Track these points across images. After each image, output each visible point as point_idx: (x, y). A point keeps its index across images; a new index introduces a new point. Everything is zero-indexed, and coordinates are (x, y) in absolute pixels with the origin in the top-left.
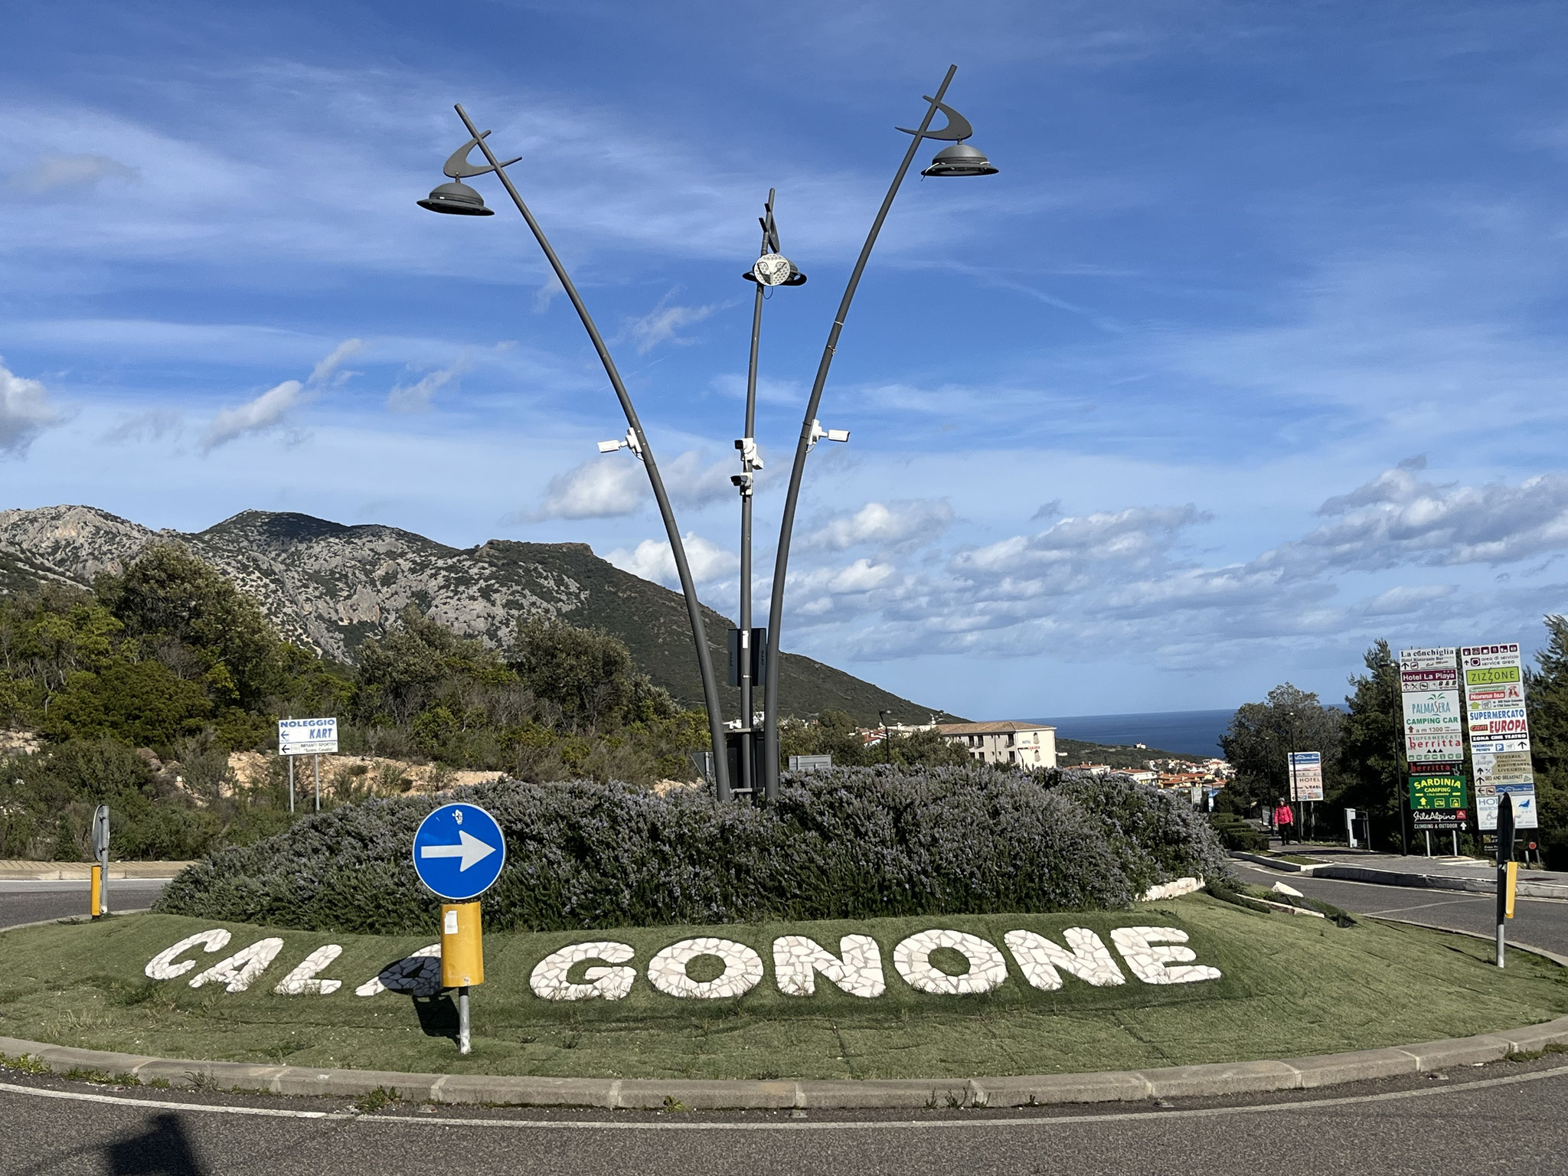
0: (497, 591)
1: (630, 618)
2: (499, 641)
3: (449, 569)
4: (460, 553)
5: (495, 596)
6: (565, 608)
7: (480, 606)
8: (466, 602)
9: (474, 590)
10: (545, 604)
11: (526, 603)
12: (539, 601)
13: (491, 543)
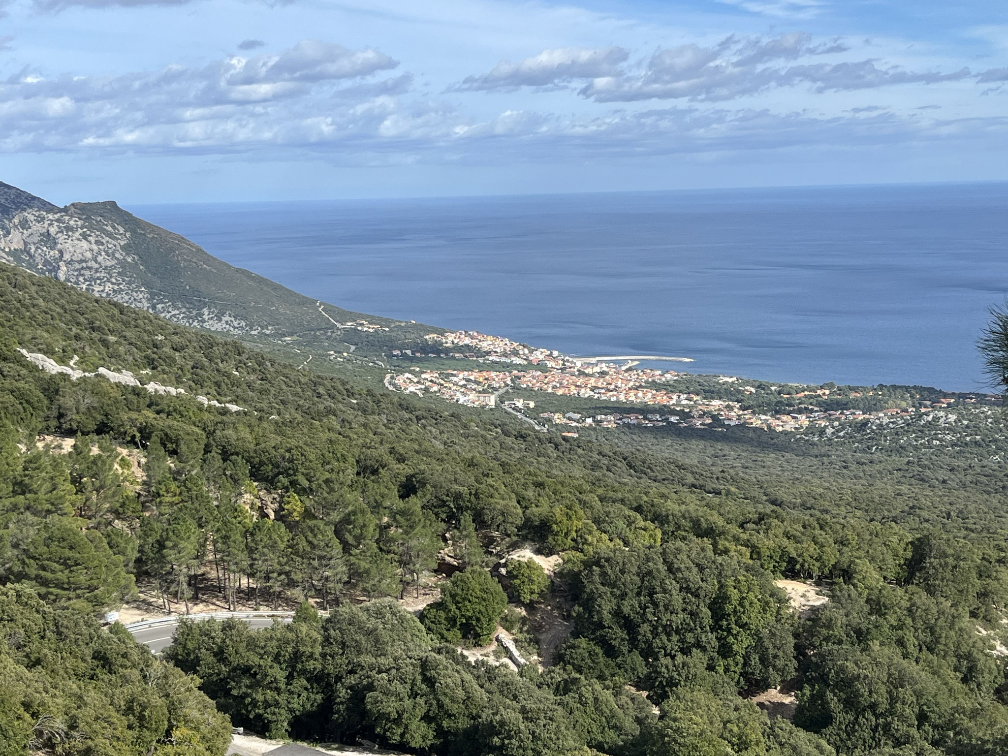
0: (90, 236)
1: (158, 250)
2: (99, 263)
3: (58, 220)
4: (60, 210)
5: (90, 238)
6: (122, 243)
7: (85, 244)
8: (76, 242)
9: (77, 235)
10: (113, 242)
11: (104, 241)
12: (110, 240)
13: (73, 205)
